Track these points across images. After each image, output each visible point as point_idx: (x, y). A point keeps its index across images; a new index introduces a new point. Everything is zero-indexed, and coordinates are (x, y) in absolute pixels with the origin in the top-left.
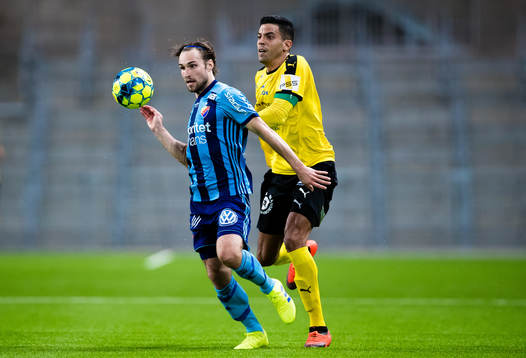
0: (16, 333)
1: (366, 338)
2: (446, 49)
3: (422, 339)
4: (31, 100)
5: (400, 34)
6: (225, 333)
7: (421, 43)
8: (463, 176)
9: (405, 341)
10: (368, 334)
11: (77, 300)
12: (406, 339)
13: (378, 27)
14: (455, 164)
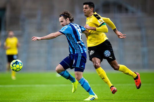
0: (20, 95)
1: (118, 95)
2: (140, 14)
3: (134, 95)
4: (23, 30)
5: (127, 10)
6: (79, 94)
7: (133, 12)
8: (145, 49)
9: (129, 96)
10: (119, 94)
11: (37, 86)
12: (130, 95)
13: (120, 8)
14: (143, 46)
